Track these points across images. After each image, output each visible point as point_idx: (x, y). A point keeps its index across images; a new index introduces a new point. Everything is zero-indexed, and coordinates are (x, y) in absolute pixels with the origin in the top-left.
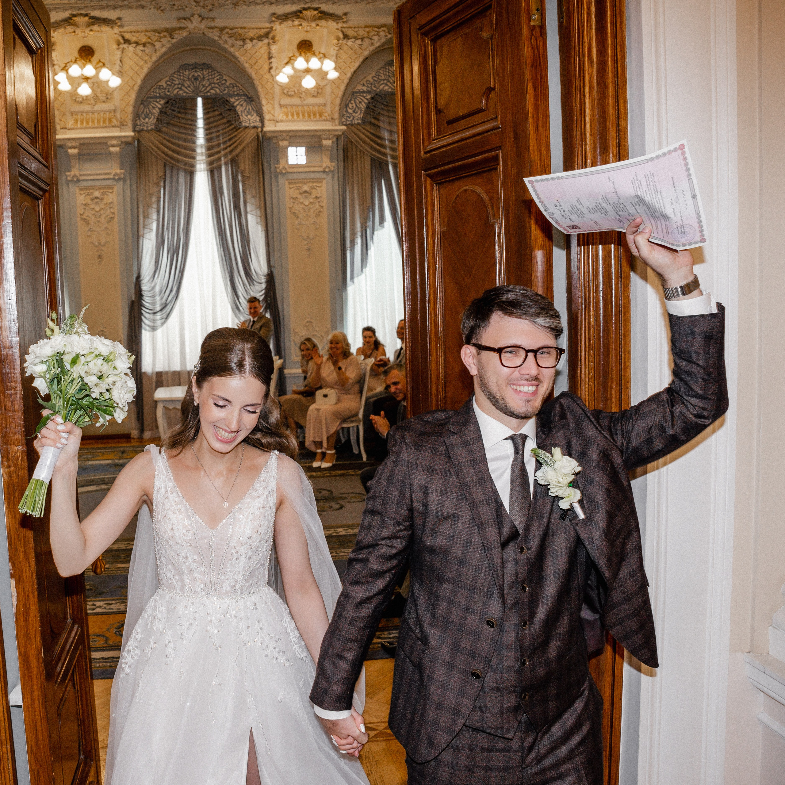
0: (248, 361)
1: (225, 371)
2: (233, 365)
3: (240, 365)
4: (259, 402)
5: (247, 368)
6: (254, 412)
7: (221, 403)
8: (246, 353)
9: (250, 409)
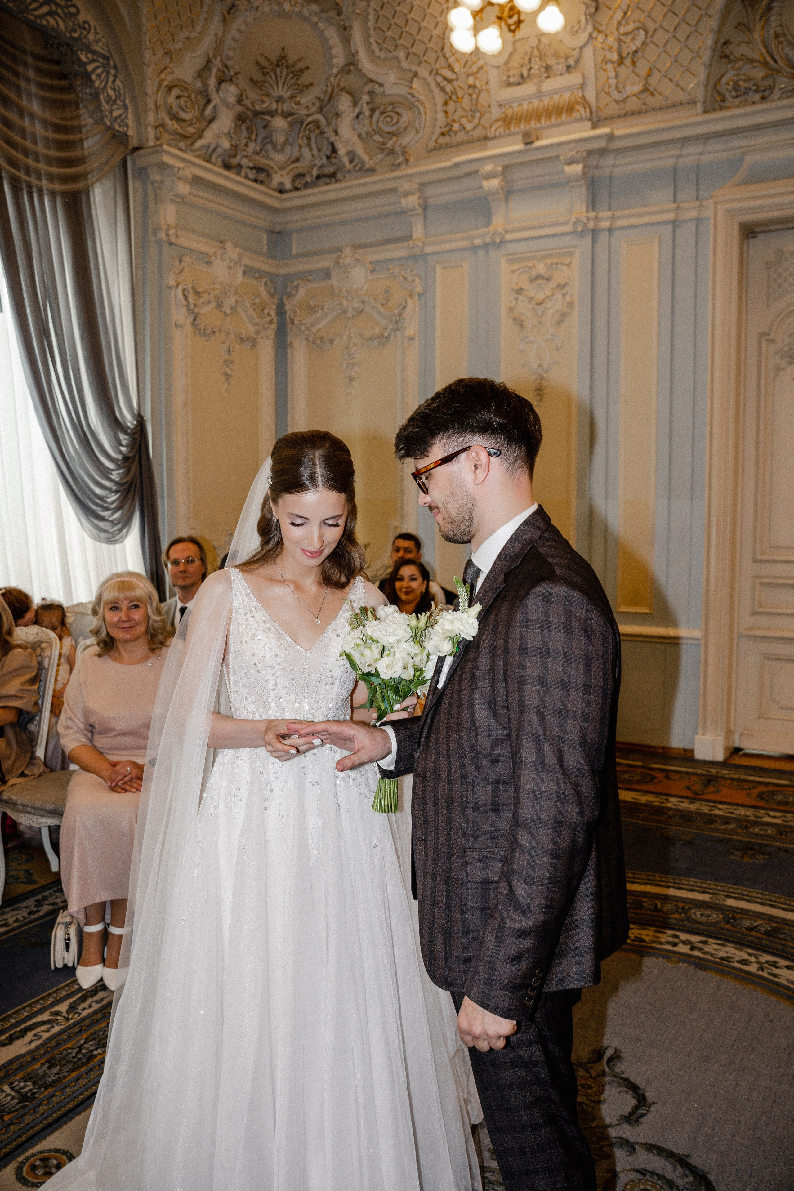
0: (319, 472)
1: (296, 487)
2: (305, 479)
3: (312, 478)
4: (340, 513)
5: (320, 480)
6: (336, 525)
7: (299, 521)
8: (317, 462)
9: (330, 522)
